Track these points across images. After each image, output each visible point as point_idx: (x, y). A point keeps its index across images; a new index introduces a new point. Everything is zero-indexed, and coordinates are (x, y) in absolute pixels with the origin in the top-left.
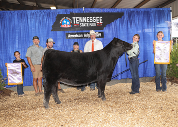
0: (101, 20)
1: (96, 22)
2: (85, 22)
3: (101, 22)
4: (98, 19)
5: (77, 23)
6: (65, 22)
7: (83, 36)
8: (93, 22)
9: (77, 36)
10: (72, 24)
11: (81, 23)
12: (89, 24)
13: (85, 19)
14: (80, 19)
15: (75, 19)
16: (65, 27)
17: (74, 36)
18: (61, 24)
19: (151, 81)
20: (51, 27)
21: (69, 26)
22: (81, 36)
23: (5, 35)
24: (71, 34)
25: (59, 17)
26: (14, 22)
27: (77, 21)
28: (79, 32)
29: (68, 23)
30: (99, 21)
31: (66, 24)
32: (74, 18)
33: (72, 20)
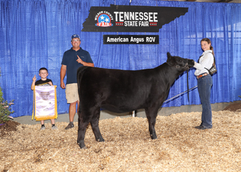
0: (155, 18)
1: (148, 20)
2: (132, 20)
3: (155, 21)
4: (152, 15)
5: (121, 20)
6: (102, 18)
7: (130, 40)
8: (144, 20)
9: (120, 40)
10: (113, 22)
11: (127, 20)
12: (138, 23)
13: (132, 15)
14: (125, 15)
15: (118, 15)
16: (103, 25)
17: (115, 40)
18: (97, 22)
19: (226, 109)
20: (82, 25)
21: (108, 25)
22: (126, 40)
23: (10, 35)
24: (111, 37)
25: (95, 11)
26: (25, 15)
27: (121, 17)
28: (123, 33)
29: (107, 20)
30: (152, 19)
31: (104, 21)
32: (116, 13)
33: (114, 15)
